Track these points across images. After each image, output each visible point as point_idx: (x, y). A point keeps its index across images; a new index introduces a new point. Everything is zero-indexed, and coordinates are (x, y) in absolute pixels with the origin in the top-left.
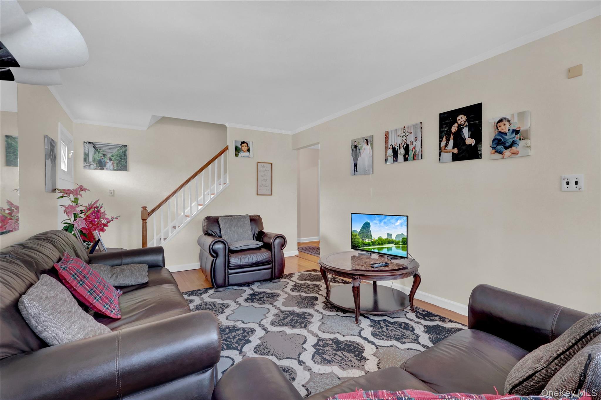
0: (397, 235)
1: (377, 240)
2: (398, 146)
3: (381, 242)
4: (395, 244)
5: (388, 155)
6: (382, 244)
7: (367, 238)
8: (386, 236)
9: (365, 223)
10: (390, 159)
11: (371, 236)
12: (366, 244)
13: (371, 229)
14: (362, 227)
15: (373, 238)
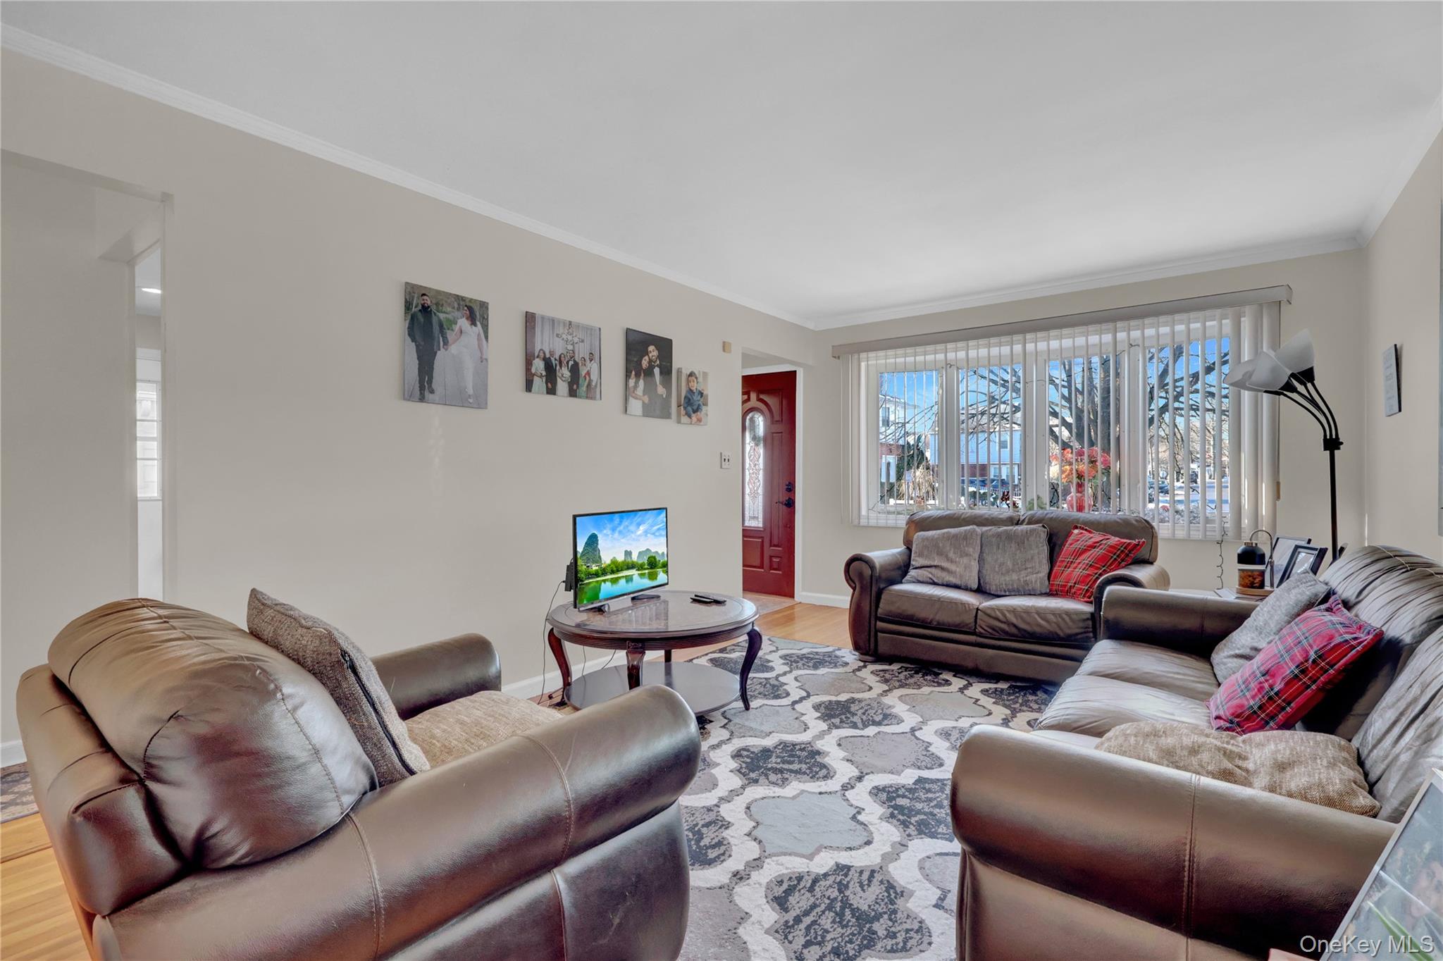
0: (640, 553)
1: (610, 565)
2: (558, 358)
3: (616, 568)
4: (638, 570)
5: (533, 371)
6: (618, 571)
7: (594, 562)
8: (623, 557)
9: (590, 537)
10: (539, 383)
11: (600, 557)
12: (593, 574)
13: (599, 547)
14: (586, 543)
15: (603, 562)
